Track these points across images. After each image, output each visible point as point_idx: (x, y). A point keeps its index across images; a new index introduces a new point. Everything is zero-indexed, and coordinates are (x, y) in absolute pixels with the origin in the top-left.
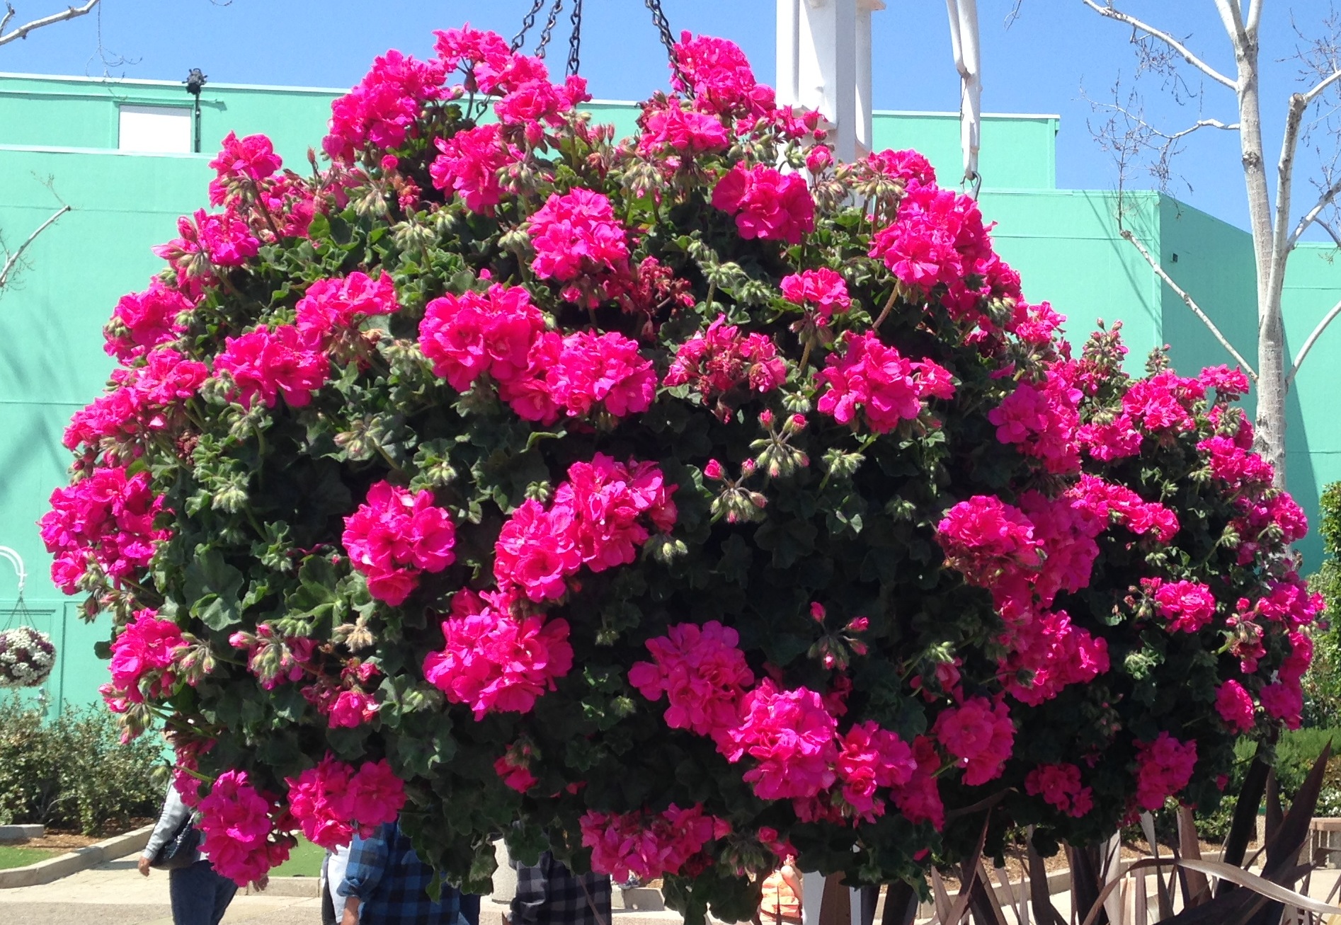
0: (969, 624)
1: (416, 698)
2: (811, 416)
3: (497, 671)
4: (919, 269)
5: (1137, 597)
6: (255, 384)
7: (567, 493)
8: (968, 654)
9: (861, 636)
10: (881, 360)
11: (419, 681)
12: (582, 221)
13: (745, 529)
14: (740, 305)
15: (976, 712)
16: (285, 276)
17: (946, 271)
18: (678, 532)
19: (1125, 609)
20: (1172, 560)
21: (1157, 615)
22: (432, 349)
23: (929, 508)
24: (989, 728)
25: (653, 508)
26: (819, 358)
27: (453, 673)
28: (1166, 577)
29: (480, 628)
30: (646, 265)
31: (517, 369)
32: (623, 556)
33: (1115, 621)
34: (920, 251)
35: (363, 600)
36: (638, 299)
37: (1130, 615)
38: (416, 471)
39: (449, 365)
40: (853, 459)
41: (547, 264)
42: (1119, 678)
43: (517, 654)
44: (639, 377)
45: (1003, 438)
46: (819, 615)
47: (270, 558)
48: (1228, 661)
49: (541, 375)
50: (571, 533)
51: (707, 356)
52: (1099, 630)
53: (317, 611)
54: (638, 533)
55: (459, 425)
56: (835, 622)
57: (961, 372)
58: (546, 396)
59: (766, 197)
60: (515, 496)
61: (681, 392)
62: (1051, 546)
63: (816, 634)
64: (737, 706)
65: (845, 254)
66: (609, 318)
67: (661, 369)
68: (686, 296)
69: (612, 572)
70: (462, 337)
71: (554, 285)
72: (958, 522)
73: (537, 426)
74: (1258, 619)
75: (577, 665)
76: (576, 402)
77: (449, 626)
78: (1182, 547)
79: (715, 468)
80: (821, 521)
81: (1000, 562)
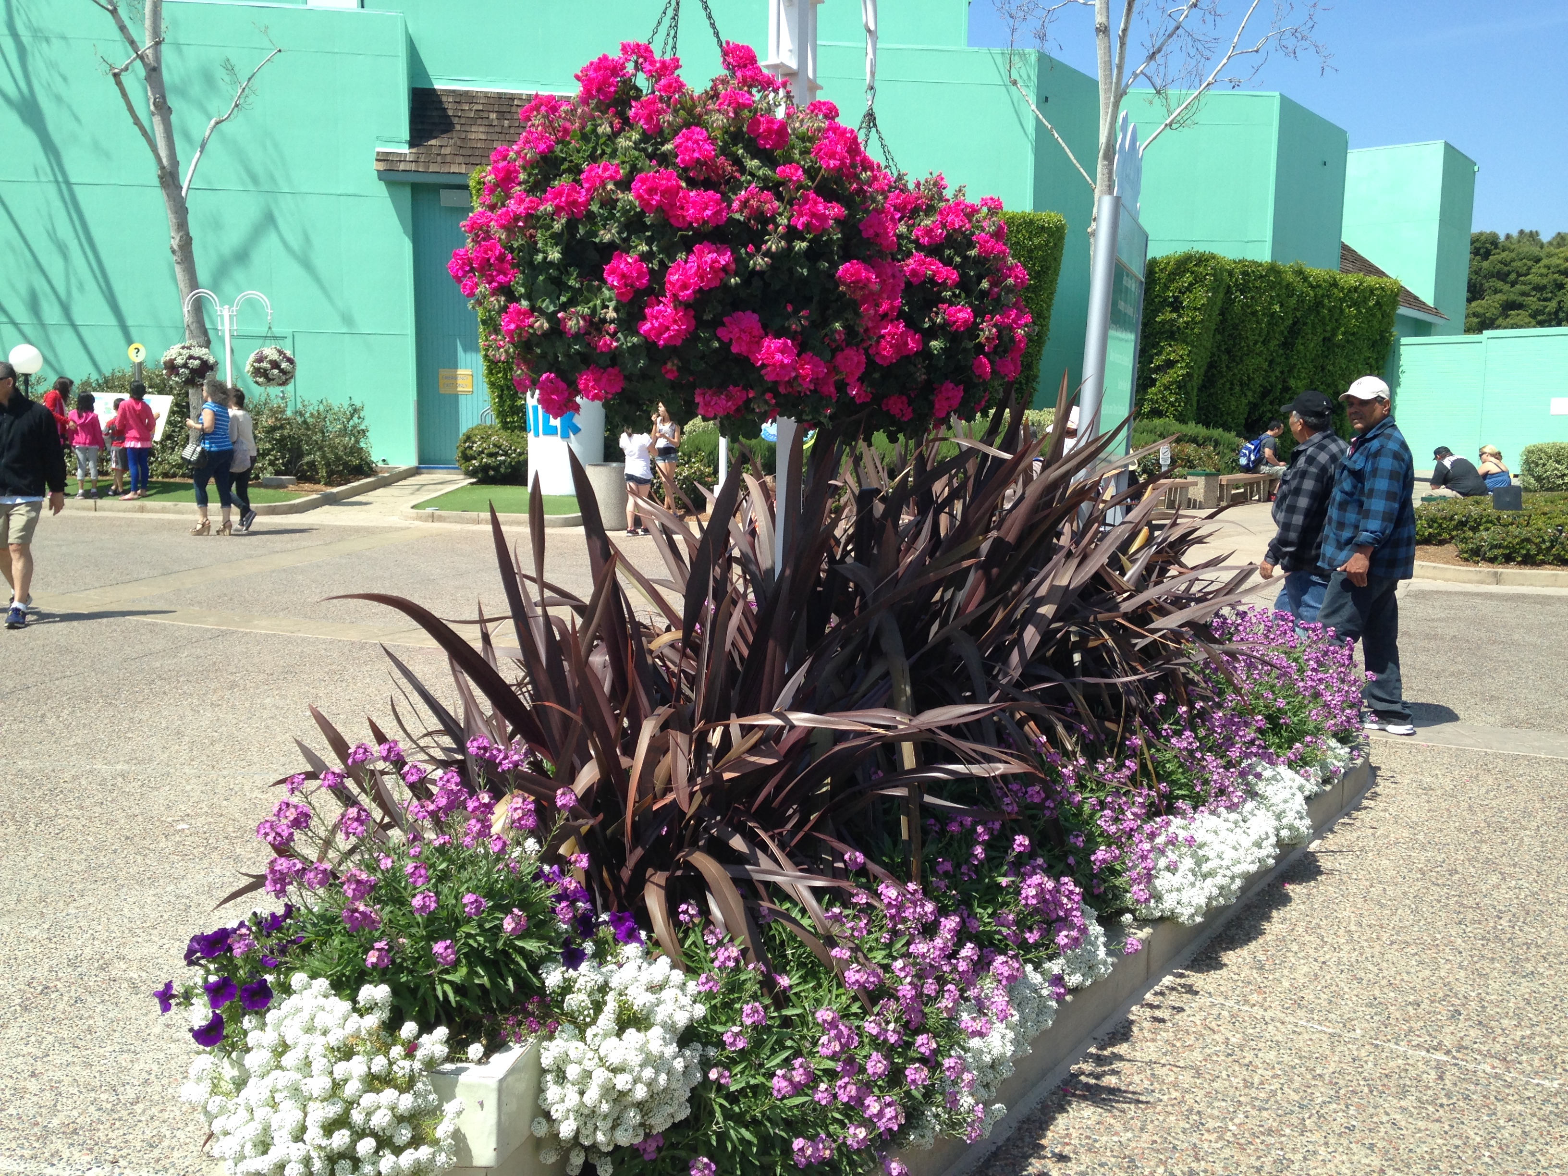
0: (849, 315)
1: (635, 340)
2: (788, 227)
3: (667, 329)
4: (832, 163)
5: (937, 314)
6: (563, 208)
7: (693, 258)
8: (849, 329)
9: (806, 318)
10: (816, 203)
11: (636, 333)
12: (696, 142)
13: (761, 273)
14: (759, 178)
15: (850, 352)
16: (565, 159)
17: (843, 163)
18: (736, 274)
19: (931, 319)
20: (954, 294)
21: (946, 323)
22: (639, 197)
23: (834, 265)
24: (856, 359)
25: (727, 264)
26: (791, 202)
27: (650, 330)
28: (951, 304)
29: (660, 312)
30: (721, 160)
31: (672, 205)
32: (715, 283)
33: (926, 326)
34: (832, 156)
35: (610, 300)
36: (718, 175)
37: (934, 323)
38: (631, 247)
39: (645, 204)
40: (804, 244)
41: (683, 161)
42: (926, 353)
43: (675, 322)
44: (721, 210)
45: (865, 235)
46: (790, 309)
47: (572, 282)
48: (981, 346)
49: (682, 208)
50: (696, 273)
51: (747, 201)
52: (918, 329)
53: (591, 304)
54: (722, 274)
55: (646, 228)
56: (796, 312)
57: (848, 207)
58: (684, 217)
59: (769, 130)
60: (673, 260)
61: (737, 216)
62: (883, 282)
63: (788, 317)
64: (759, 344)
65: (801, 153)
66: (707, 184)
67: (729, 206)
68: (737, 174)
69: (711, 289)
70: (651, 191)
71: (685, 170)
72: (846, 271)
73: (680, 229)
74: (995, 325)
75: (697, 329)
76: (697, 221)
77: (647, 311)
78: (961, 289)
79: (751, 248)
80: (791, 271)
81: (862, 289)
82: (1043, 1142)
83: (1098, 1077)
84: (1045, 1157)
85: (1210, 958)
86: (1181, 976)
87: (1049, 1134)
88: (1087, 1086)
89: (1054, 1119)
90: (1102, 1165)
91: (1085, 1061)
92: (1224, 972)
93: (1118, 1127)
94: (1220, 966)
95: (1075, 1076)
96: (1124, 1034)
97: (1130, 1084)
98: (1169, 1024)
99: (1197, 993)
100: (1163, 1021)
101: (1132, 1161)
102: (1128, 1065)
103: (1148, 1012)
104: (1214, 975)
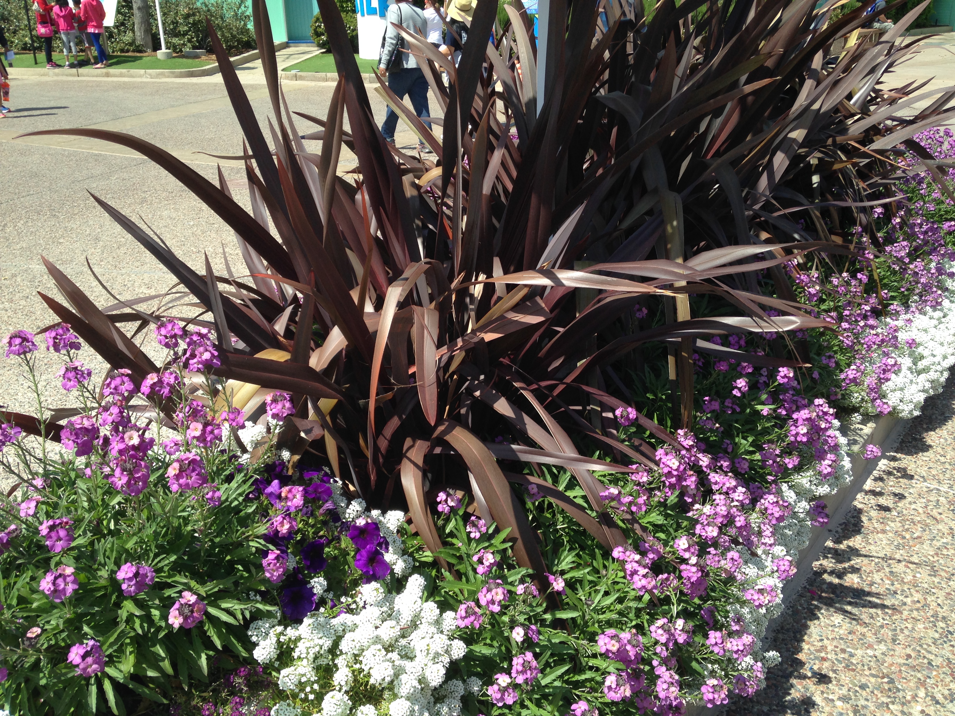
82: (801, 656)
83: (840, 575)
84: (805, 677)
85: (915, 439)
86: (894, 459)
87: (805, 646)
88: (832, 587)
89: (807, 627)
90: (863, 687)
91: (826, 557)
92: (930, 454)
93: (871, 638)
94: (926, 448)
95: (818, 574)
96: (855, 525)
97: (872, 584)
98: (894, 513)
99: (911, 477)
100: (887, 509)
101: (891, 681)
102: (866, 561)
103: (873, 500)
104: (923, 457)
